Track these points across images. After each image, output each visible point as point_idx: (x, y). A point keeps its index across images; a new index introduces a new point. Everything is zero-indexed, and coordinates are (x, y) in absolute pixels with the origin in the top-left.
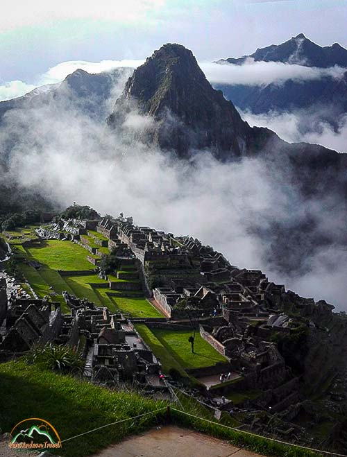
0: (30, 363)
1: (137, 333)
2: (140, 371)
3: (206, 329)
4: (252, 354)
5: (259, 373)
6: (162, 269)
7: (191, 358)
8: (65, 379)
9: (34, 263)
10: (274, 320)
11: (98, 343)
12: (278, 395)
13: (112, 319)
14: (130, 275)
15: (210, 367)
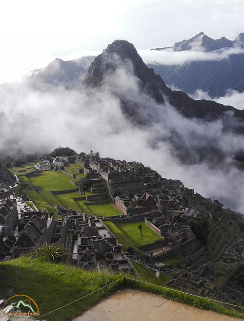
0: (34, 257)
1: (106, 227)
2: (109, 252)
3: (149, 220)
4: (177, 233)
5: (181, 246)
6: (120, 183)
7: (140, 239)
8: (57, 266)
9: (34, 187)
10: (188, 211)
11: (81, 236)
12: (192, 259)
13: (89, 220)
14: (99, 190)
15: (152, 244)
